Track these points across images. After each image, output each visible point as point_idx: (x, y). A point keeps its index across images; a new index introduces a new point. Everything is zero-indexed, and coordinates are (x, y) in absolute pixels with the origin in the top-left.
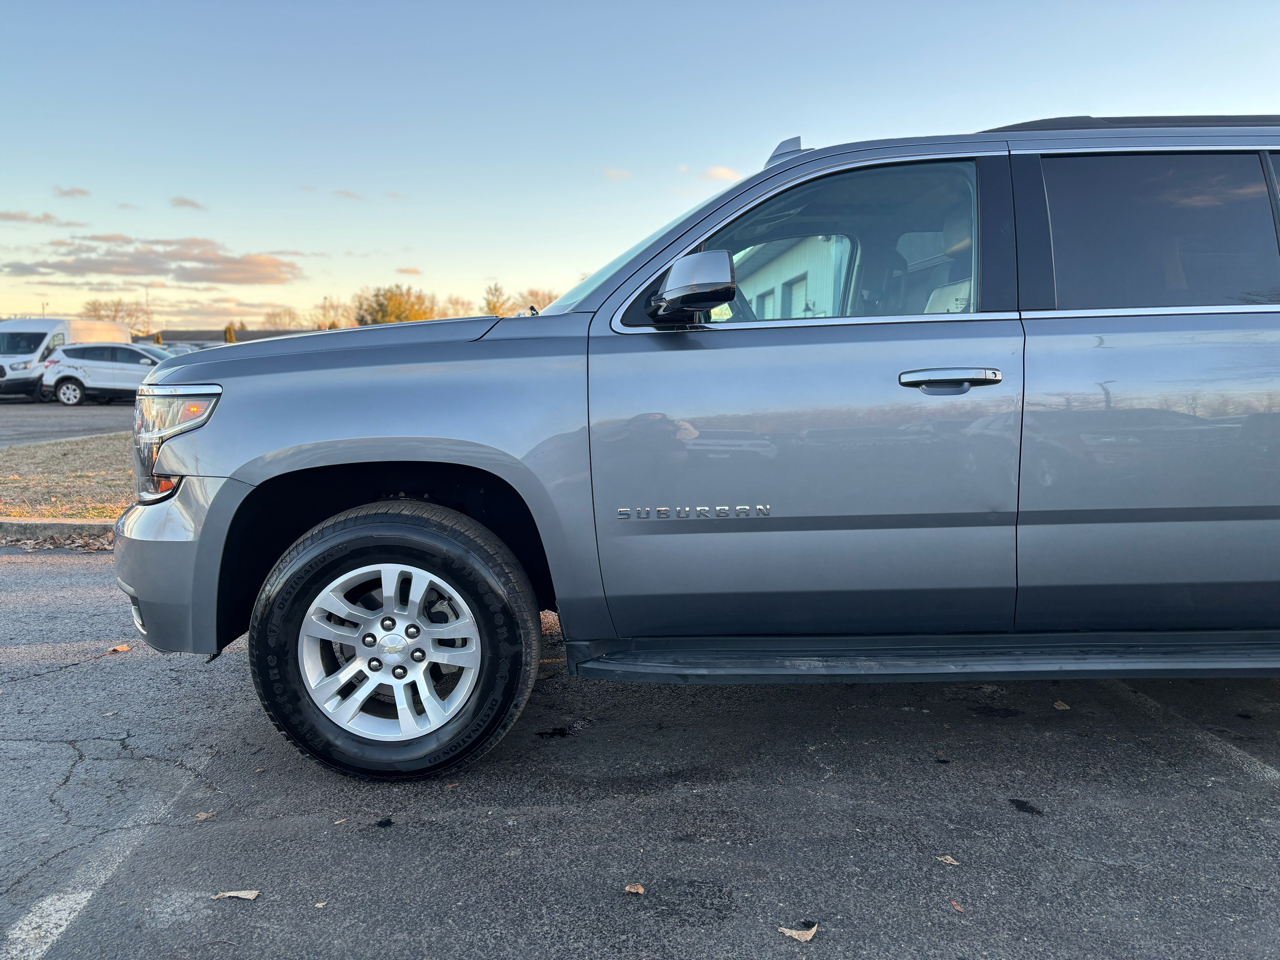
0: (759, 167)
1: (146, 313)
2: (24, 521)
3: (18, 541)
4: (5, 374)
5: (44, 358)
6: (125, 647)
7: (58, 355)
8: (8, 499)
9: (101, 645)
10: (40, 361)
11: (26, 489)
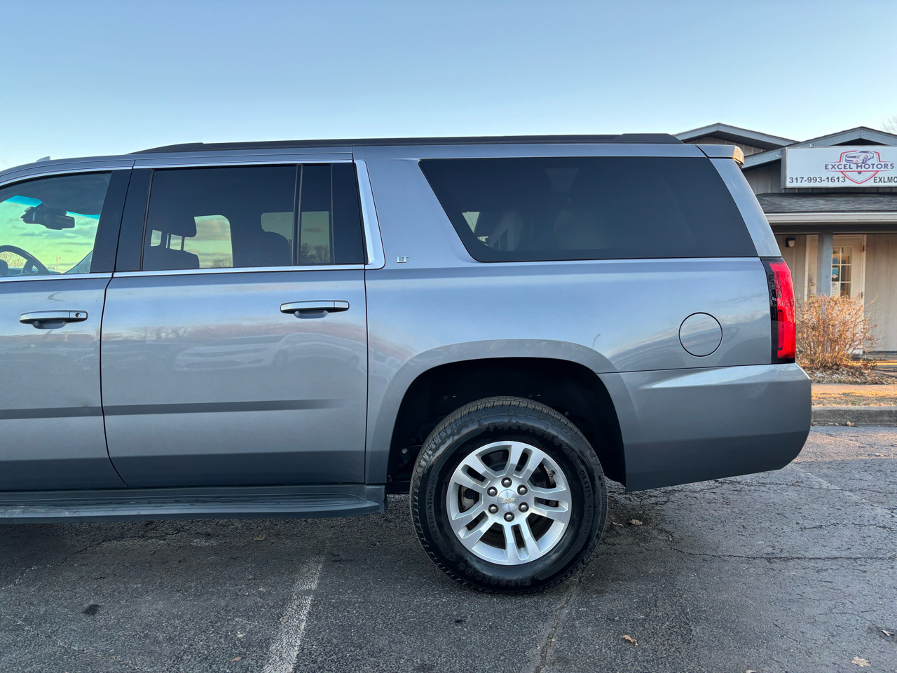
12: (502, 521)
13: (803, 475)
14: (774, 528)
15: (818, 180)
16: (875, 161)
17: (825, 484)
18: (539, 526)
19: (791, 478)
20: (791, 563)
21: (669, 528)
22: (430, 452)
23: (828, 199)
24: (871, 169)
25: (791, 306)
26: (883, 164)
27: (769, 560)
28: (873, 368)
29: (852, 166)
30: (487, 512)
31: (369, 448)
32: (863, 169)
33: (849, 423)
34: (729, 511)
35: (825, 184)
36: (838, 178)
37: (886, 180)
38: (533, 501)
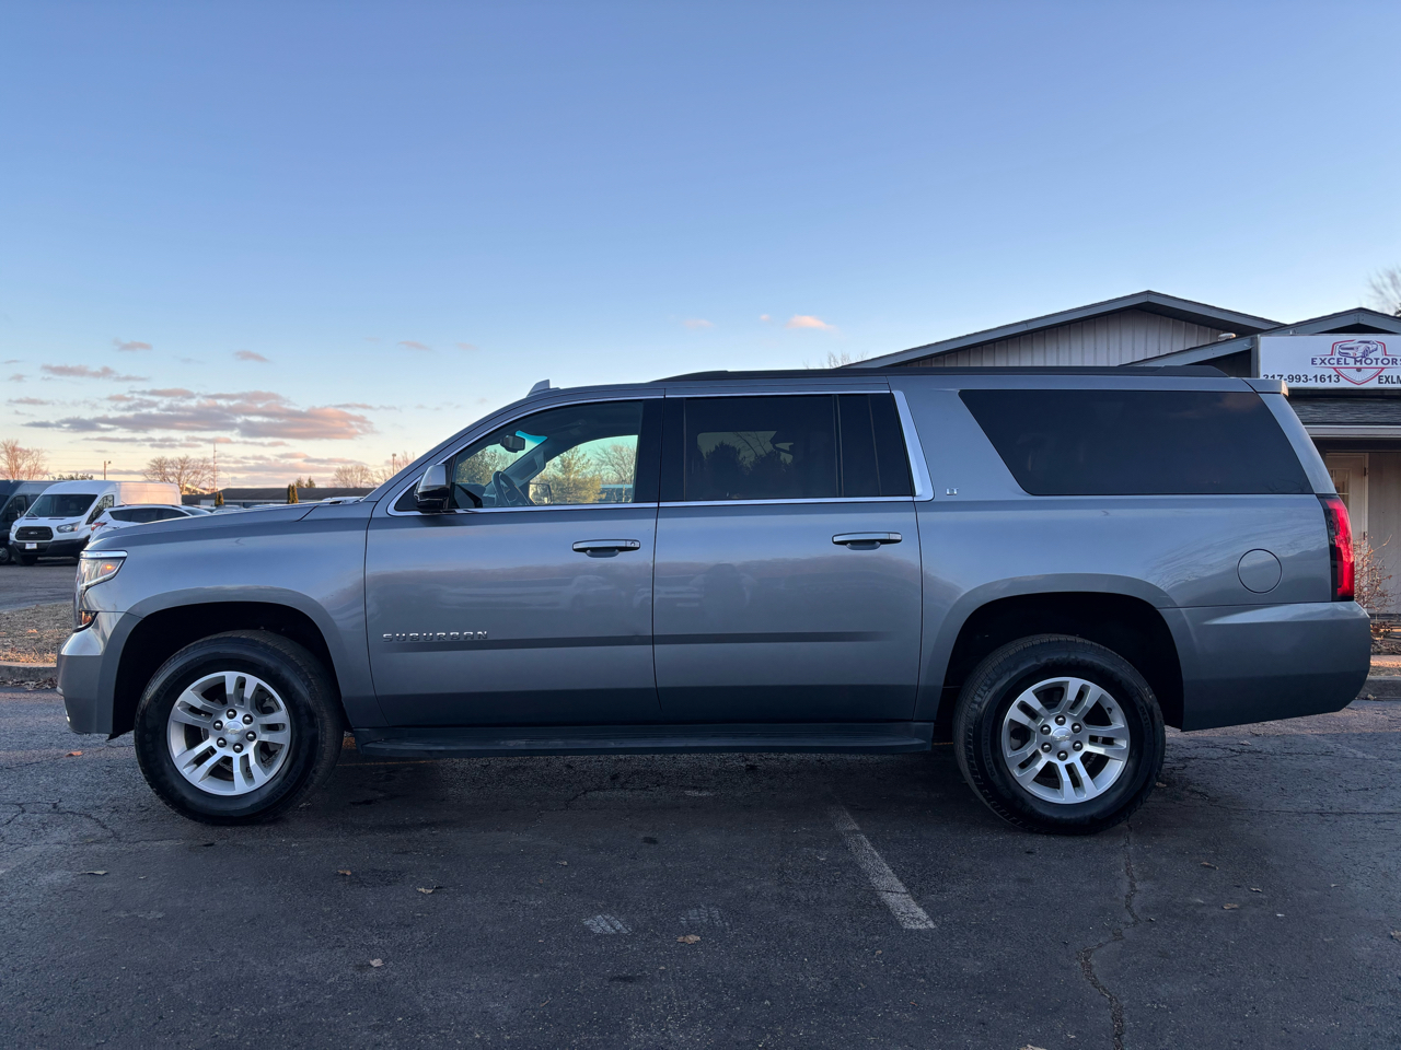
0: (523, 394)
1: (213, 470)
2: (28, 665)
3: (22, 682)
4: (52, 536)
5: (91, 521)
6: (79, 753)
7: (106, 517)
8: (22, 649)
9: (62, 751)
10: (87, 523)
11: (39, 640)
12: (1055, 760)
13: (1332, 746)
14: (1316, 790)
15: (1303, 378)
16: (1379, 354)
17: (1360, 754)
18: (1095, 765)
19: (1319, 749)
20: (1345, 817)
21: (1201, 789)
22: (985, 688)
23: (1317, 404)
24: (1374, 365)
25: (1347, 543)
26: (1390, 358)
27: (1321, 814)
28: (1386, 635)
29: (1348, 360)
30: (1040, 751)
31: (922, 682)
32: (1364, 365)
33: (1370, 696)
34: (1261, 775)
35: (1312, 384)
36: (1330, 377)
37: (1395, 380)
38: (1088, 739)
